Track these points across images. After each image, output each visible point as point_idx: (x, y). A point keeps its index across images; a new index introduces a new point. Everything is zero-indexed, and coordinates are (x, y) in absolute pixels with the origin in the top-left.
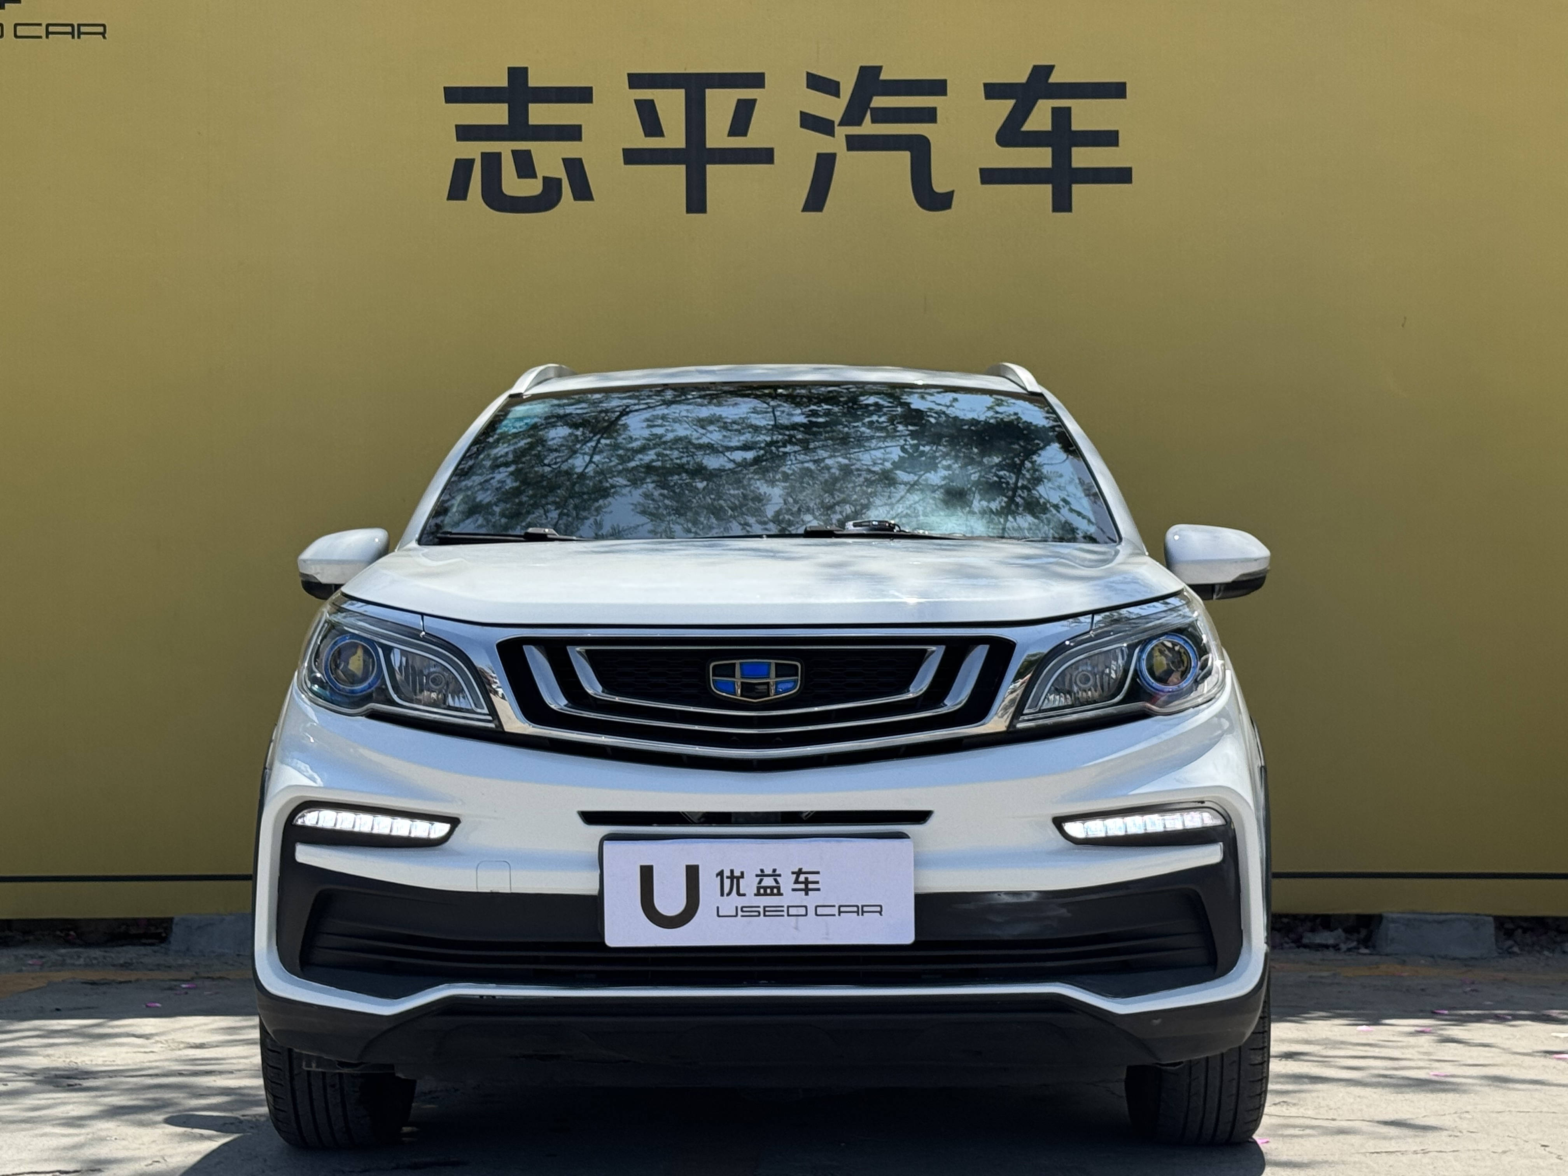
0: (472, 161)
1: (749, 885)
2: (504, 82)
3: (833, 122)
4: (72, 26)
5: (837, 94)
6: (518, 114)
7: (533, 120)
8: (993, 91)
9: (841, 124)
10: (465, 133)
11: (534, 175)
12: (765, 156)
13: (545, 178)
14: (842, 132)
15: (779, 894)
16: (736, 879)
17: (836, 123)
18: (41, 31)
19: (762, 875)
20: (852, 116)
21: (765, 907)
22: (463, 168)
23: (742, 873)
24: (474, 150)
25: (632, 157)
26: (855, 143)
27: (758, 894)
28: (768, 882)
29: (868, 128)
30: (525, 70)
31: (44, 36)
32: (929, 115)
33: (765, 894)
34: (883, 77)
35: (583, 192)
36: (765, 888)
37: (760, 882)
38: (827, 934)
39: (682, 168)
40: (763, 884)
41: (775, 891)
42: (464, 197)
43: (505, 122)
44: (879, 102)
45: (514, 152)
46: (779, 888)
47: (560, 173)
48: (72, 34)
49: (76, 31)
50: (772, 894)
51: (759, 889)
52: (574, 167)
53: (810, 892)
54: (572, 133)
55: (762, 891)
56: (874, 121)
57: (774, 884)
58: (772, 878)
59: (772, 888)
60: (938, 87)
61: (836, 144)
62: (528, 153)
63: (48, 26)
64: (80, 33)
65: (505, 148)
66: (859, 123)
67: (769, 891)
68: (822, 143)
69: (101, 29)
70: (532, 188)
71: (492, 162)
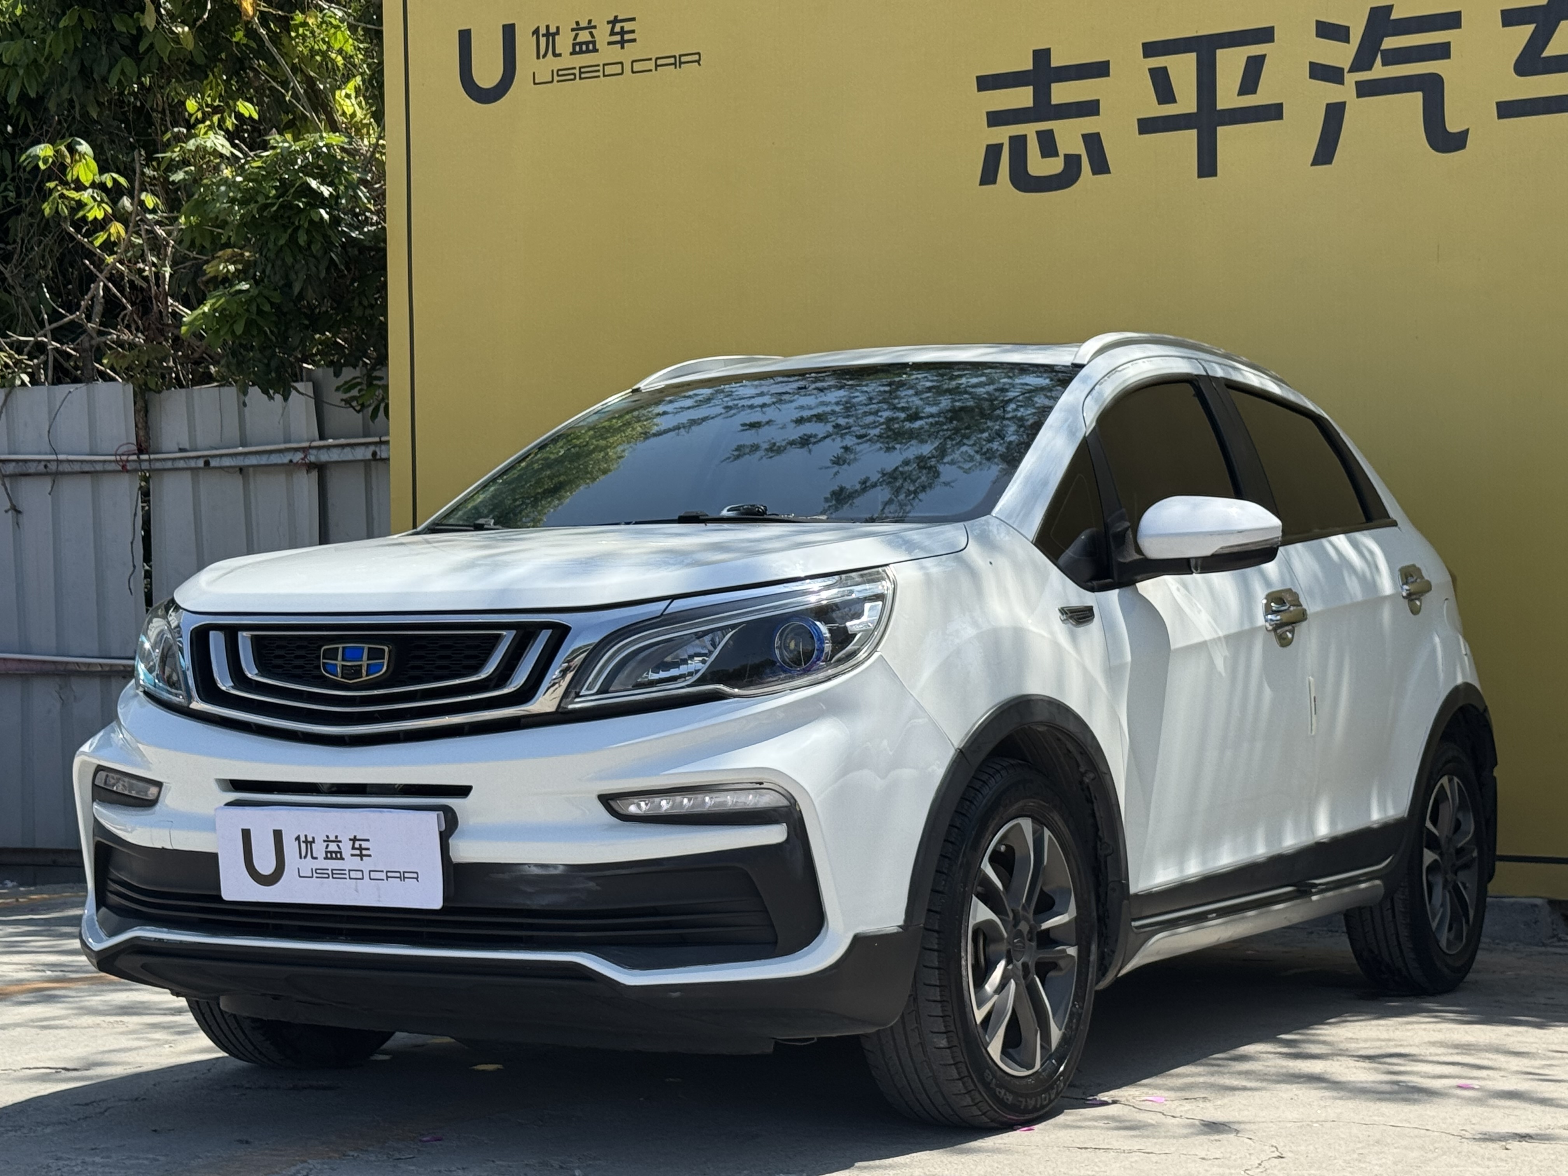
0: (1001, 146)
1: (319, 849)
2: (1028, 65)
3: (1342, 70)
4: (675, 57)
5: (1347, 40)
6: (1042, 95)
7: (1055, 101)
8: (1510, 18)
9: (1350, 71)
10: (996, 119)
11: (1056, 154)
12: (1274, 112)
13: (1066, 156)
14: (1351, 79)
15: (342, 859)
16: (309, 843)
17: (1346, 71)
18: (651, 65)
19: (328, 841)
20: (1362, 62)
21: (332, 870)
22: (993, 152)
23: (313, 838)
24: (1003, 134)
25: (1147, 126)
26: (1365, 89)
27: (326, 858)
28: (333, 847)
29: (1379, 71)
30: (1047, 51)
31: (654, 69)
32: (1442, 51)
33: (332, 858)
34: (1394, 16)
35: (1101, 166)
36: (331, 852)
37: (327, 846)
38: (379, 896)
39: (1194, 133)
40: (329, 849)
41: (339, 856)
42: (994, 182)
43: (1030, 104)
44: (1390, 43)
45: (1038, 133)
46: (341, 853)
47: (1080, 149)
48: (675, 64)
49: (678, 62)
50: (336, 858)
51: (326, 852)
52: (1093, 142)
53: (364, 858)
54: (1090, 108)
55: (329, 855)
56: (1384, 64)
57: (337, 849)
58: (335, 844)
59: (336, 853)
60: (1452, 20)
61: (1345, 92)
62: (1050, 133)
63: (657, 59)
64: (681, 63)
65: (1030, 130)
66: (1369, 67)
67: (334, 855)
68: (1331, 93)
69: (696, 57)
70: (1054, 166)
71: (1019, 144)
